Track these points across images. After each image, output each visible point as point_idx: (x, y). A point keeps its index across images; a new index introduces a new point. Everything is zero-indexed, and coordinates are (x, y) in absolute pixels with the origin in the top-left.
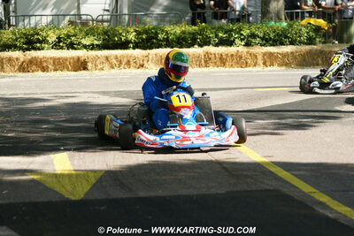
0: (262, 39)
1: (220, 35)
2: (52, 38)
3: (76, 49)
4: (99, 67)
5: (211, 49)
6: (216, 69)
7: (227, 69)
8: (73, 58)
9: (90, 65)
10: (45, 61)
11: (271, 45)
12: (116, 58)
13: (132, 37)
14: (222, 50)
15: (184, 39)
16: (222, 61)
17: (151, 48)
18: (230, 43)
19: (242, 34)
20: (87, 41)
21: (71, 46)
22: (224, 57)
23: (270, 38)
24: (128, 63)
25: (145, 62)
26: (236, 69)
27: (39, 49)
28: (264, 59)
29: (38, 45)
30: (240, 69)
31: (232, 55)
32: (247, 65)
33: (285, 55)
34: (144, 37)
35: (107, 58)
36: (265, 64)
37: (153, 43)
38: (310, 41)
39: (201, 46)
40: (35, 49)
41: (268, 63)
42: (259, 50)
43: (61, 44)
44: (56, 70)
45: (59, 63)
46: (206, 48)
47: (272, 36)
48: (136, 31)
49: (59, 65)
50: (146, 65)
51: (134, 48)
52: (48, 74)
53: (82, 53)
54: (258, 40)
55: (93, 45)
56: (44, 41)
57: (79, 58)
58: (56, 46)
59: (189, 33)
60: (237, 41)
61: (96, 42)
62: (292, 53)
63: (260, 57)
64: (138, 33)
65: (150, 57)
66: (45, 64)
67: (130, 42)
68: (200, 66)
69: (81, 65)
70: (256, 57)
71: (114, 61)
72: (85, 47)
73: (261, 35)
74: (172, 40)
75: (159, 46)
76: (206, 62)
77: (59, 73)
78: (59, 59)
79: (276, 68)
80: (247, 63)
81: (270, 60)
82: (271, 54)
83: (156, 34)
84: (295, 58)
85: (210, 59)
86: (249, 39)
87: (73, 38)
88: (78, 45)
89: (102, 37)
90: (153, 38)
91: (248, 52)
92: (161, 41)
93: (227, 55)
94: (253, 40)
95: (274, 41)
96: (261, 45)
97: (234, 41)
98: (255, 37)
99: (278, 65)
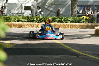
0: (71, 21)
1: (59, 19)
2: (13, 19)
3: (19, 22)
4: (26, 27)
5: (56, 23)
9: (23, 26)
10: (11, 25)
11: (73, 23)
12: (30, 24)
13: (35, 19)
14: (59, 23)
17: (40, 22)
18: (62, 22)
19: (65, 20)
20: (23, 20)
21: (18, 21)
23: (73, 21)
24: (34, 26)
25: (38, 26)
26: (63, 29)
28: (71, 26)
29: (9, 20)
31: (62, 25)
32: (66, 28)
33: (76, 25)
34: (38, 19)
35: (28, 24)
36: (71, 28)
37: (41, 21)
38: (83, 22)
39: (54, 22)
41: (72, 28)
42: (69, 24)
43: (16, 20)
44: (14, 27)
45: (15, 25)
46: (55, 23)
48: (36, 18)
49: (15, 26)
50: (38, 27)
51: (35, 22)
52: (12, 28)
53: (21, 23)
54: (69, 21)
55: (24, 21)
57: (20, 24)
58: (14, 21)
61: (25, 20)
62: (78, 25)
63: (70, 26)
64: (37, 18)
65: (40, 25)
66: (11, 26)
67: (34, 21)
69: (21, 26)
70: (68, 26)
71: (30, 25)
72: (23, 21)
73: (70, 20)
75: (43, 22)
77: (15, 28)
78: (15, 24)
79: (74, 29)
80: (66, 27)
81: (72, 27)
82: (73, 25)
83: (42, 19)
84: (79, 26)
85: (56, 26)
86: (67, 21)
87: (19, 19)
88: (20, 21)
89: (27, 19)
90: (41, 20)
91: (66, 24)
92: (43, 20)
93: (60, 25)
94: (68, 21)
95: (74, 22)
96: (70, 23)
97: (63, 21)
98: (68, 20)
99: (75, 28)
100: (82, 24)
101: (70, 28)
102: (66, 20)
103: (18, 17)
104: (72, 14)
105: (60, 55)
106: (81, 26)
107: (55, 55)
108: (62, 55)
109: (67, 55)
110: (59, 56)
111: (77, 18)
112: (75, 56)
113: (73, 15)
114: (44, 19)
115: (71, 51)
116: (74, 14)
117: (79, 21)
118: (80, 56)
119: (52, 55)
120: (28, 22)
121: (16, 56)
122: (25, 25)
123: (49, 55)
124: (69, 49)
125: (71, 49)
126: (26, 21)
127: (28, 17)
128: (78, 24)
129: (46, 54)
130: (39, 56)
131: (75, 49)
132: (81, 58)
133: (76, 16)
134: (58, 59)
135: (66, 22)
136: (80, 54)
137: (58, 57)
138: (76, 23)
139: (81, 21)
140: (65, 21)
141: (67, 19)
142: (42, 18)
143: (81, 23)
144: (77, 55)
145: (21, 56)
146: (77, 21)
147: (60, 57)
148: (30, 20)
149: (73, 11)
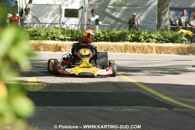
0: (157, 39)
1: (133, 36)
2: (43, 34)
3: (56, 40)
4: (68, 50)
5: (128, 43)
6: (130, 54)
7: (136, 54)
8: (54, 45)
9: (62, 49)
11: (161, 43)
14: (134, 44)
15: (114, 37)
16: (134, 50)
17: (96, 41)
18: (139, 41)
19: (145, 36)
20: (62, 37)
21: (53, 39)
22: (135, 48)
23: (161, 39)
26: (141, 54)
27: (36, 39)
28: (156, 49)
29: (36, 37)
30: (143, 54)
31: (139, 47)
32: (147, 52)
33: (168, 48)
36: (157, 52)
37: (97, 39)
38: (182, 41)
39: (123, 41)
40: (34, 39)
41: (159, 52)
42: (153, 44)
43: (48, 38)
44: (44, 51)
46: (125, 42)
47: (162, 37)
49: (46, 48)
52: (40, 52)
53: (59, 43)
54: (154, 40)
55: (65, 39)
56: (39, 35)
57: (57, 45)
58: (46, 38)
59: (117, 35)
60: (143, 40)
61: (67, 38)
62: (172, 47)
63: (154, 49)
66: (39, 47)
68: (122, 52)
69: (58, 49)
70: (152, 48)
72: (62, 40)
73: (156, 37)
74: (108, 38)
75: (102, 41)
76: (125, 50)
77: (46, 52)
78: (46, 45)
79: (163, 55)
81: (160, 50)
82: (160, 47)
83: (99, 34)
84: (173, 50)
85: (127, 48)
86: (149, 39)
87: (55, 35)
88: (57, 38)
89: (70, 35)
90: (98, 36)
91: (148, 46)
92: (101, 38)
93: (136, 47)
94: (151, 40)
95: (163, 41)
96: (156, 42)
97: (141, 40)
98: (152, 38)
99: (164, 53)
100: (178, 45)
101: (154, 54)
102: (148, 37)
103: (53, 31)
104: (159, 26)
105: (136, 107)
106: (177, 49)
107: (125, 107)
108: (139, 107)
109: (149, 106)
110: (134, 108)
111: (170, 34)
112: (166, 109)
113: (161, 28)
114: (105, 34)
115: (157, 99)
116: (163, 25)
117: (172, 40)
118: (175, 109)
119: (120, 107)
120: (72, 40)
121: (49, 107)
122: (66, 47)
123: (115, 107)
124: (154, 95)
125: (157, 95)
126: (69, 38)
127: (72, 32)
128: (170, 45)
129: (108, 105)
130: (93, 107)
131: (166, 95)
132: (177, 112)
133: (167, 30)
134: (131, 113)
135: (148, 42)
136: (174, 104)
137: (132, 109)
138: (167, 42)
139: (177, 39)
140: (145, 39)
141: (149, 35)
142: (101, 33)
143: (177, 42)
144: (170, 106)
145: (60, 107)
146: (169, 39)
147: (136, 110)
148: (76, 36)
149: (162, 20)
